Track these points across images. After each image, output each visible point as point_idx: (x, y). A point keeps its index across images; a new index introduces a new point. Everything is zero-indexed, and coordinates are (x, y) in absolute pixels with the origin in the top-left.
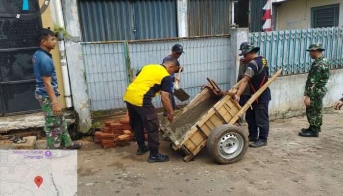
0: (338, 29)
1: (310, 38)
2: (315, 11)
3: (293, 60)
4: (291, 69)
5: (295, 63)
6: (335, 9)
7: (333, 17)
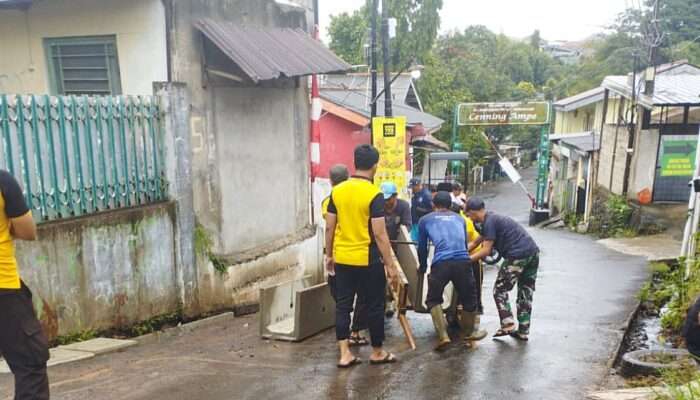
0: (118, 102)
1: (71, 121)
2: (54, 48)
3: (39, 183)
4: (39, 208)
5: (47, 191)
6: (106, 48)
7: (106, 70)
